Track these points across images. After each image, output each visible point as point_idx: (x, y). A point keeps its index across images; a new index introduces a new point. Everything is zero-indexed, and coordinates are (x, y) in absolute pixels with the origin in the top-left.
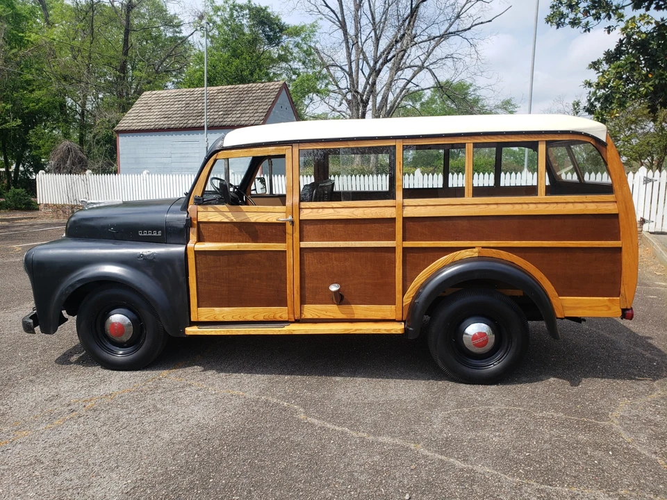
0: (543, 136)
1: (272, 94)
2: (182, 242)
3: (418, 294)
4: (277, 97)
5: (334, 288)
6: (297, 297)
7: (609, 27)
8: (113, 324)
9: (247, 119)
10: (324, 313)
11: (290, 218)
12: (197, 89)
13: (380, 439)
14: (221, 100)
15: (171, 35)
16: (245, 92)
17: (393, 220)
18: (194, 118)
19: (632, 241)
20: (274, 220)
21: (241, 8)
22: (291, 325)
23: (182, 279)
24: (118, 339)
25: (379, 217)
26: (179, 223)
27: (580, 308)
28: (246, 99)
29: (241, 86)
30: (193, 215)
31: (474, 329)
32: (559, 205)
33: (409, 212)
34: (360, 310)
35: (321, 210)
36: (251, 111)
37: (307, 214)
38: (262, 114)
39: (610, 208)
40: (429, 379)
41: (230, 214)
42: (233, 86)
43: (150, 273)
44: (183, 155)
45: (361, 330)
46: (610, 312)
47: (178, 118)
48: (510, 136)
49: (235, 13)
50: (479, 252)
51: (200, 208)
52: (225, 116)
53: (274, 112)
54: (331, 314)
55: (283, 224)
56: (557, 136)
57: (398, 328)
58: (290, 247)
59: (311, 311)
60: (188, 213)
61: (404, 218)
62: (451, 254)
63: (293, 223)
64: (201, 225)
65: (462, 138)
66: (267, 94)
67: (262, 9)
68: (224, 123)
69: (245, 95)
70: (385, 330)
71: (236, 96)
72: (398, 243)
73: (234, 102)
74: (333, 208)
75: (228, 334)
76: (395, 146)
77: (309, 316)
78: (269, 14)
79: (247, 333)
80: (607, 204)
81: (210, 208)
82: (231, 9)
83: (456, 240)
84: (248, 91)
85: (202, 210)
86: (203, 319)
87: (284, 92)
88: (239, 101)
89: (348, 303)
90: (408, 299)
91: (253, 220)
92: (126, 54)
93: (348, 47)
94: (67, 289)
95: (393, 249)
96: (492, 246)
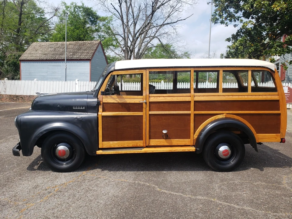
0: (250, 68)
1: (95, 46)
2: (95, 112)
3: (200, 134)
4: (97, 47)
5: (164, 132)
6: (148, 136)
7: (235, 25)
8: (60, 151)
9: (84, 56)
10: (159, 143)
11: (145, 101)
12: (59, 42)
13: (198, 197)
14: (71, 48)
15: (39, 17)
16: (82, 45)
17: (190, 102)
18: (58, 55)
19: (285, 111)
20: (138, 102)
21: (79, 7)
22: (144, 148)
23: (95, 129)
24: (62, 158)
25: (184, 101)
26: (94, 103)
27: (264, 138)
28: (83, 47)
29: (80, 42)
30: (100, 99)
31: (223, 148)
32: (257, 96)
33: (197, 99)
34: (175, 141)
35: (158, 98)
36: (85, 53)
37: (152, 99)
38: (91, 55)
39: (275, 97)
40: (203, 171)
41: (118, 99)
42: (76, 42)
43: (80, 126)
44: (53, 72)
45: (177, 150)
46: (276, 140)
47: (51, 55)
48: (237, 68)
49: (76, 10)
50: (226, 116)
51: (104, 96)
52: (73, 55)
53: (96, 54)
54: (162, 143)
55: (142, 104)
56: (256, 68)
57: (193, 149)
58: (145, 114)
59: (153, 142)
60: (98, 98)
61: (194, 101)
62: (214, 117)
63: (146, 103)
64: (104, 104)
65: (219, 68)
66: (93, 46)
67: (89, 8)
68: (73, 58)
69: (82, 46)
70: (188, 150)
71: (78, 46)
72: (192, 112)
73: (77, 49)
74: (163, 97)
75: (117, 153)
76: (191, 70)
77: (152, 145)
78: (92, 11)
79: (126, 153)
80: (275, 96)
81: (108, 96)
82: (74, 8)
83: (216, 111)
84: (84, 44)
85: (105, 97)
86: (104, 147)
87: (100, 45)
88: (79, 49)
89: (170, 138)
90: (196, 136)
91: (128, 102)
92: (20, 25)
93: (123, 27)
94: (38, 134)
95: (190, 115)
96: (230, 113)
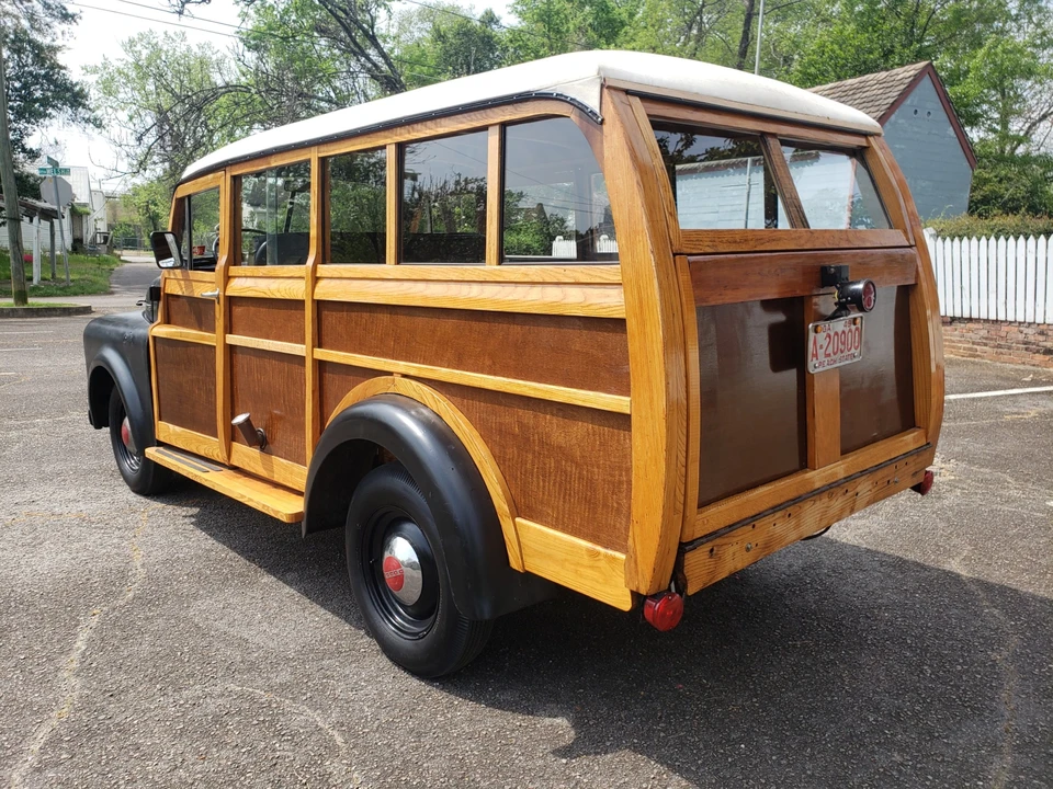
1: (897, 88)
4: (905, 93)
5: (238, 419)
11: (216, 293)
17: (299, 304)
19: (650, 399)
22: (223, 472)
25: (292, 298)
32: (520, 289)
33: (322, 290)
34: (279, 468)
37: (239, 287)
41: (183, 283)
46: (608, 589)
50: (395, 385)
51: (166, 273)
55: (212, 302)
58: (218, 341)
59: (238, 453)
63: (219, 300)
64: (169, 299)
65: (383, 134)
66: (887, 90)
72: (307, 350)
76: (311, 159)
77: (237, 462)
83: (373, 355)
85: (168, 276)
86: (162, 438)
87: (924, 83)
91: (196, 295)
95: (301, 360)
